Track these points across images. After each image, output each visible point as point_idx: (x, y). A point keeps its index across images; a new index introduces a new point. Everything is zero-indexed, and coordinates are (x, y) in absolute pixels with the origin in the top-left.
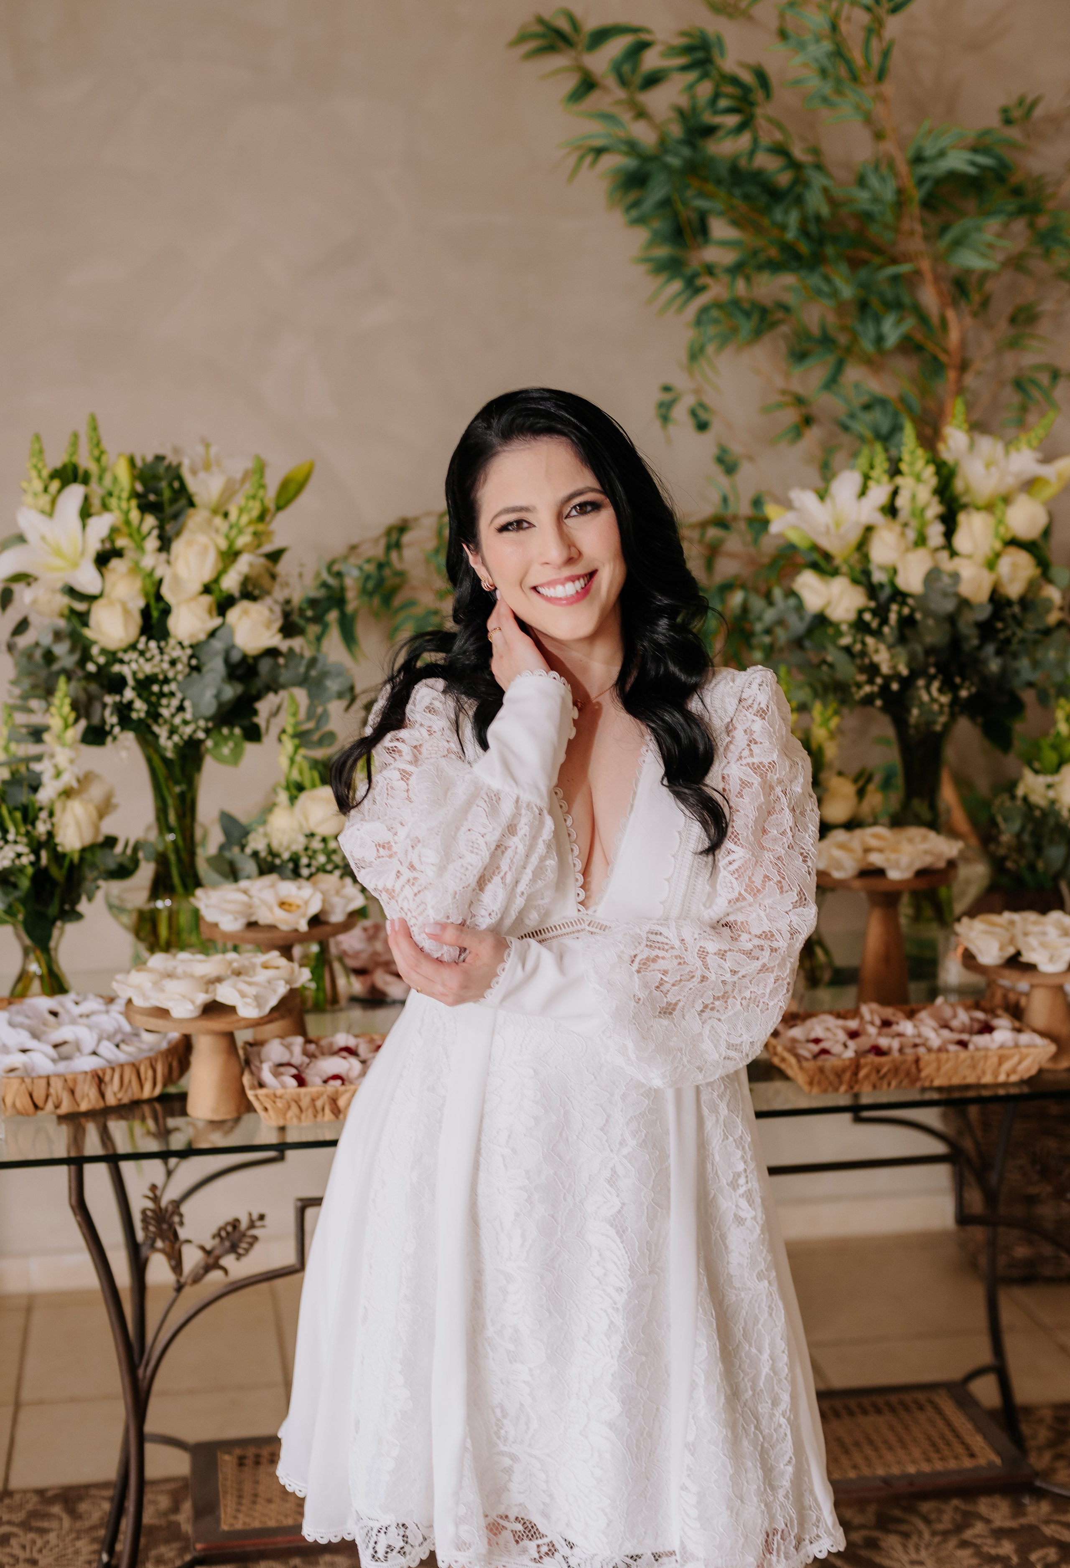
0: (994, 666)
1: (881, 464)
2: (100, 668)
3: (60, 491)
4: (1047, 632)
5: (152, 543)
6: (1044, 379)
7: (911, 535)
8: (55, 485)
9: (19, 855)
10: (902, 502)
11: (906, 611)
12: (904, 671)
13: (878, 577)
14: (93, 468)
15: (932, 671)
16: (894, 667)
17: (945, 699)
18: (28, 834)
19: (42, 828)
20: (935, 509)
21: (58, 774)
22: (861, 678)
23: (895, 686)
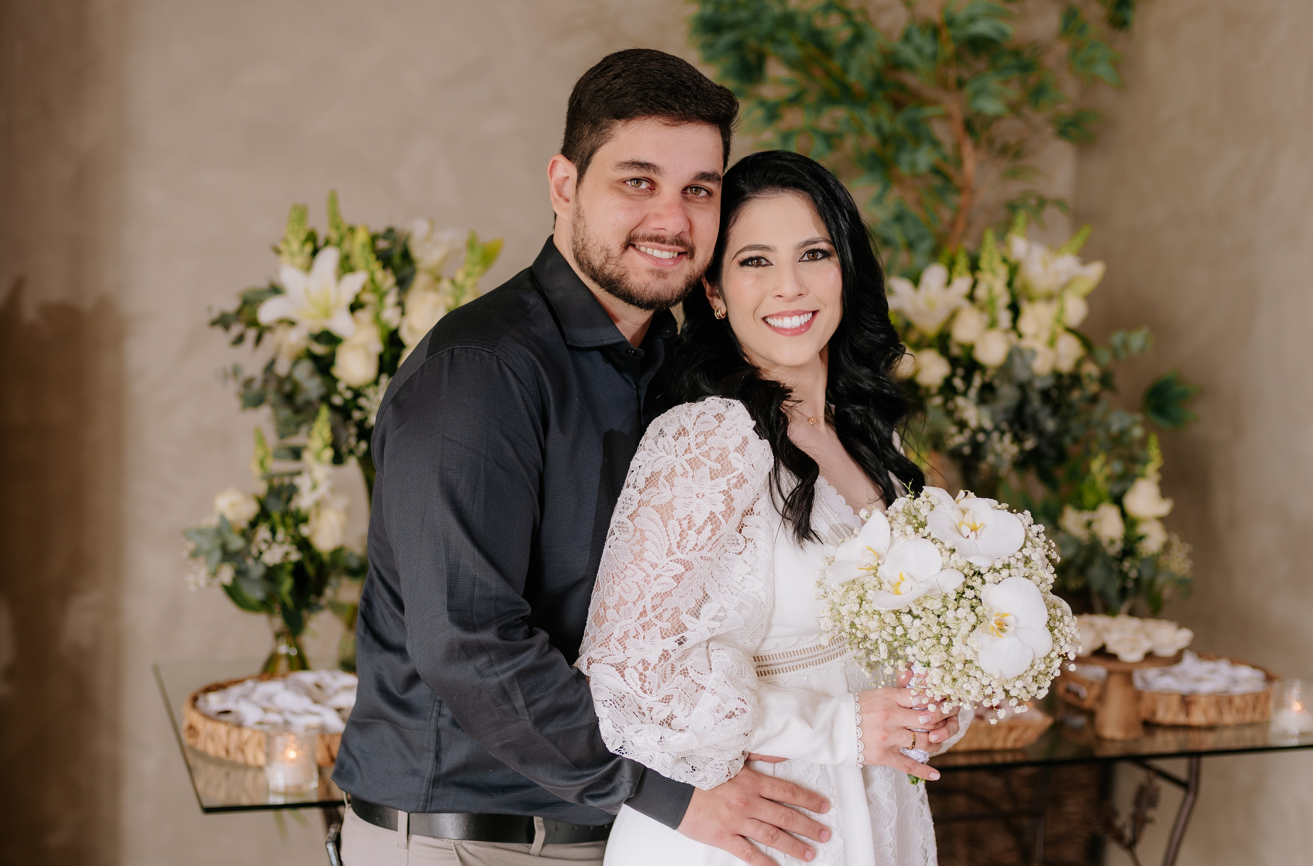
0: (1050, 425)
1: (962, 263)
2: (346, 401)
3: (315, 252)
4: (1094, 399)
5: (391, 299)
6: (1033, 202)
7: (986, 318)
8: (309, 248)
9: (287, 554)
10: (981, 292)
11: (987, 379)
12: (988, 424)
13: (955, 351)
14: (334, 236)
15: (1004, 426)
16: (979, 421)
17: (1014, 449)
18: (293, 537)
19: (305, 530)
20: (1004, 299)
21: (314, 487)
22: (953, 429)
23: (981, 437)
